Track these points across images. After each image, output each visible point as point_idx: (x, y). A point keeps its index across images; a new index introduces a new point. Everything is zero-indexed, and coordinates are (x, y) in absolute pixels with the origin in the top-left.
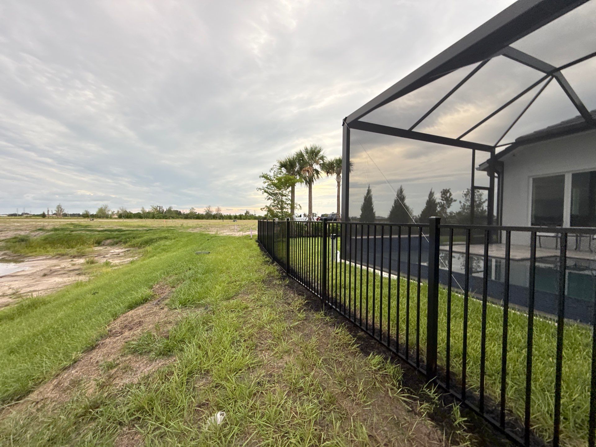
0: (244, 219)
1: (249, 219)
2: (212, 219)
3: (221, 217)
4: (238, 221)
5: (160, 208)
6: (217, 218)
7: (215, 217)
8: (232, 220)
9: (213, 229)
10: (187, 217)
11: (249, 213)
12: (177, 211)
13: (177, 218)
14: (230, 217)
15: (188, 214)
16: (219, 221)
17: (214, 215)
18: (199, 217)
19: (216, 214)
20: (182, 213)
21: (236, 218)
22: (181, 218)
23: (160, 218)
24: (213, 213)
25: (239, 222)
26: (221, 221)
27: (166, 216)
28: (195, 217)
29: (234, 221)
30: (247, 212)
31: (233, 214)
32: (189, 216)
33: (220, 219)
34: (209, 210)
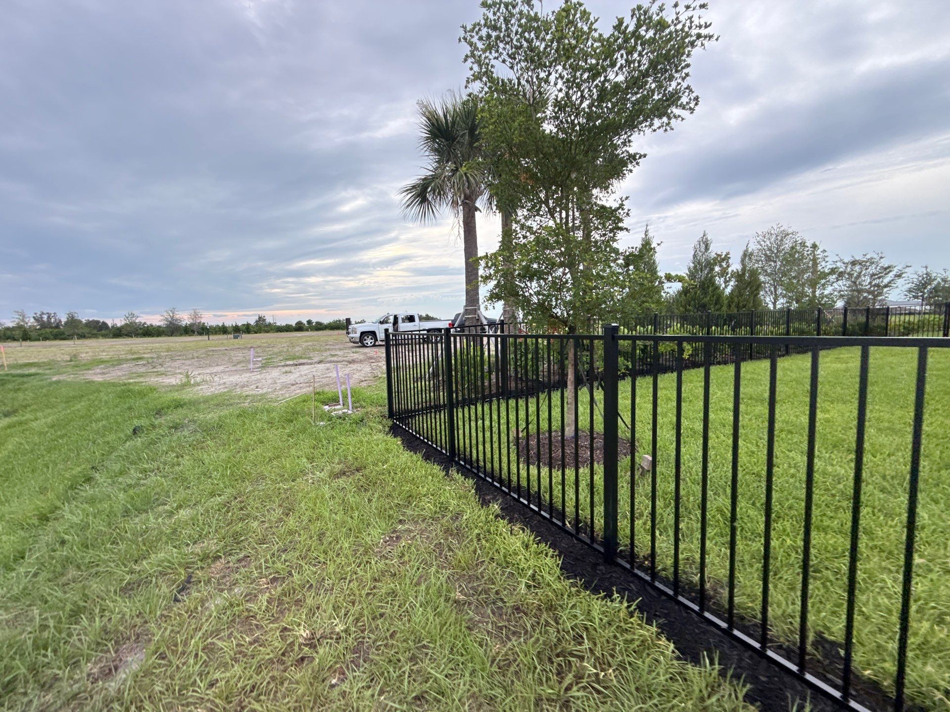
0: (256, 333)
1: (267, 332)
2: (181, 335)
3: (204, 330)
4: (243, 336)
5: (49, 317)
6: (193, 332)
7: (188, 331)
8: (232, 336)
9: (176, 364)
10: (118, 333)
11: (264, 320)
12: (98, 322)
13: (95, 336)
14: (223, 330)
15: (122, 327)
16: (199, 338)
17: (186, 326)
18: (148, 332)
19: (192, 325)
20: (110, 325)
21: (237, 330)
22: (105, 336)
23: (46, 339)
24: (183, 323)
25: (246, 338)
26: (205, 337)
27: (63, 333)
28: (141, 331)
29: (235, 337)
30: (260, 318)
31: (229, 323)
32: (124, 332)
33: (200, 334)
34: (172, 318)
